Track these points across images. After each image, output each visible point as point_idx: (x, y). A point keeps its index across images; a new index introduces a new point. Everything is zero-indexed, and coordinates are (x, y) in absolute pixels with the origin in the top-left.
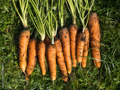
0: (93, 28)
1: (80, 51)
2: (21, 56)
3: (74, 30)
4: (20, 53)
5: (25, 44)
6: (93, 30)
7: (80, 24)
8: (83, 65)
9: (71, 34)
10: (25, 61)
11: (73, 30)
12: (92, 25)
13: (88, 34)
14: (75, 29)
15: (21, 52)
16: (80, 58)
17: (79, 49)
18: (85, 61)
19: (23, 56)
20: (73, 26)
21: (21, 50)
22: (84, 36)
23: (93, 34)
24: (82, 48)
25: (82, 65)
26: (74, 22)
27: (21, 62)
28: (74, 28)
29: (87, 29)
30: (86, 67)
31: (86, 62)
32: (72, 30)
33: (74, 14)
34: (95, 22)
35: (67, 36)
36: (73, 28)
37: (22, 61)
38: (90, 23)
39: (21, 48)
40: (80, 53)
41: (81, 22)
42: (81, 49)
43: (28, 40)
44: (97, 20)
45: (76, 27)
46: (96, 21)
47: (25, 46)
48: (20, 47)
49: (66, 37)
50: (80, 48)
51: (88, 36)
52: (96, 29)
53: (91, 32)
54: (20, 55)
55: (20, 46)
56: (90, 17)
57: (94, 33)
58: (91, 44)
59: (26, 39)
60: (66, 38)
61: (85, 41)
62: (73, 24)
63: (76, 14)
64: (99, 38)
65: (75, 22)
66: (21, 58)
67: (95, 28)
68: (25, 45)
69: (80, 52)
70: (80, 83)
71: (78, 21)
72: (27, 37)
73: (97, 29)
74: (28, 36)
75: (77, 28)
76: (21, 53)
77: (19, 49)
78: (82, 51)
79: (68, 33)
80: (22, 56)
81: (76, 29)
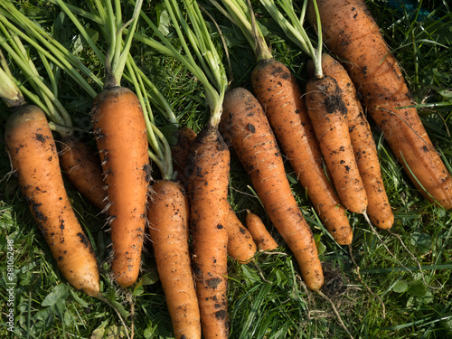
0: (356, 43)
1: (342, 162)
2: (53, 234)
3: (280, 83)
4: (44, 224)
5: (45, 174)
6: (357, 54)
7: (294, 53)
8: (378, 217)
9: (273, 104)
10: (78, 246)
11: (273, 85)
12: (347, 32)
13: (344, 81)
14: (278, 79)
15: (46, 214)
16: (357, 190)
17: (335, 152)
18: (381, 198)
19: (62, 227)
20: (268, 69)
21: (42, 209)
22: (333, 88)
23: (365, 68)
24: (346, 143)
25: (375, 223)
26: (263, 54)
27: (67, 259)
28: (273, 74)
29: (329, 60)
30: (399, 222)
31: (387, 202)
32: (269, 90)
33: (249, 19)
34: (352, 15)
35: (256, 125)
36: (272, 77)
37: (65, 252)
38: (333, 29)
39: (40, 198)
40: (347, 168)
41: (293, 44)
42: (342, 149)
43: (50, 153)
44: (356, 7)
45: (279, 70)
46: (353, 9)
47: (51, 183)
48: (31, 197)
49: (250, 128)
50: (336, 148)
51: (348, 85)
52: (367, 42)
53: (354, 65)
54: (50, 232)
55: (31, 190)
56: (324, 5)
57: (366, 63)
58: (375, 117)
59: (41, 149)
60: (253, 130)
61: (344, 110)
62: (264, 62)
63: (257, 18)
64: (398, 78)
65: (267, 53)
66: (56, 242)
67: (364, 43)
68: (48, 178)
69: (342, 167)
70: (401, 299)
71: (279, 46)
72: (40, 138)
73: (372, 43)
74: (40, 132)
75: (289, 72)
76: (45, 219)
77: (31, 207)
78: (349, 158)
79: (259, 106)
80: (57, 230)
81: (285, 77)
